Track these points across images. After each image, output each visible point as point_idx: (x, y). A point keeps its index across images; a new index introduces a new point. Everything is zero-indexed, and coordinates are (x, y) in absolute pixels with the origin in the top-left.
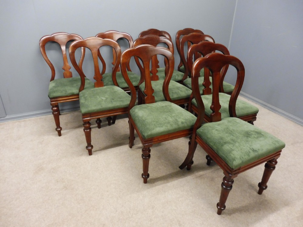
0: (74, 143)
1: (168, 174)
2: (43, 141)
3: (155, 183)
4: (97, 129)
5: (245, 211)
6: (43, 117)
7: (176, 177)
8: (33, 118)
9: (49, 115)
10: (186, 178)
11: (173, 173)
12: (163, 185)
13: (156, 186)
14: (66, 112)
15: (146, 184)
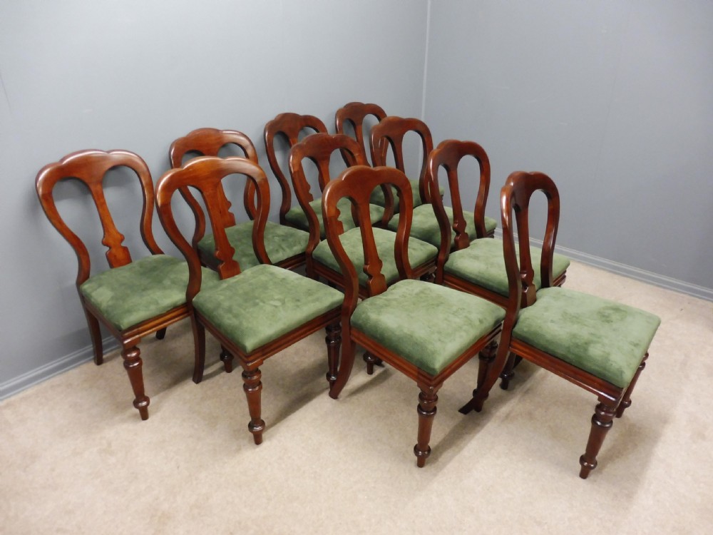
0: (196, 426)
1: (450, 433)
2: (109, 444)
3: (440, 460)
4: (224, 374)
5: (617, 457)
6: (57, 379)
7: (467, 433)
8: (30, 391)
9: (71, 371)
10: (486, 428)
11: (456, 426)
12: (457, 458)
13: (444, 465)
14: (112, 350)
15: (423, 469)
